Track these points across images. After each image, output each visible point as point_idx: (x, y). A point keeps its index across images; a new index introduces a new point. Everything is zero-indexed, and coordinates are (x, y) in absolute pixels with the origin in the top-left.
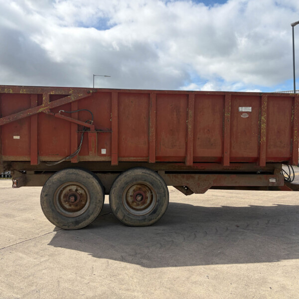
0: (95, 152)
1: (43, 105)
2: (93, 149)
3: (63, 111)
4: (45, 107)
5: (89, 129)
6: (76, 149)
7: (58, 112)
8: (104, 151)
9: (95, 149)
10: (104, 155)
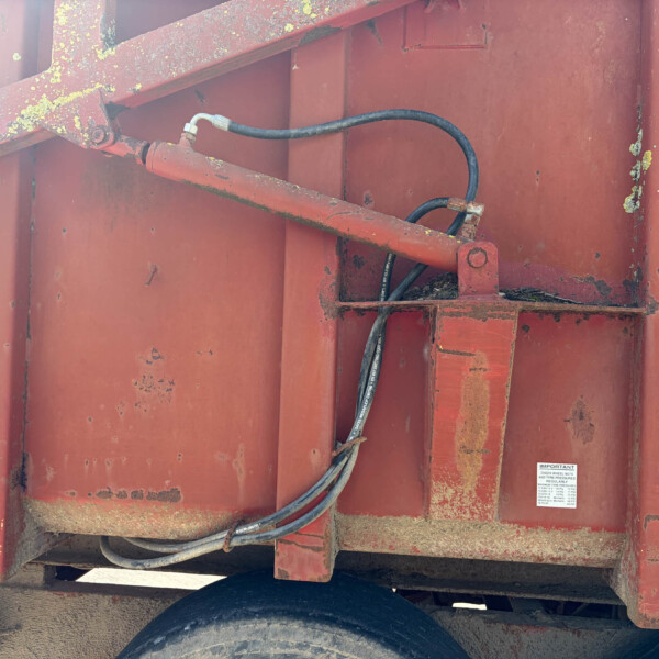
0: (482, 493)
1: (55, 73)
2: (471, 470)
3: (221, 122)
4: (69, 85)
5: (443, 278)
6: (318, 457)
7: (175, 134)
8: (557, 486)
9: (487, 471)
10: (556, 520)
